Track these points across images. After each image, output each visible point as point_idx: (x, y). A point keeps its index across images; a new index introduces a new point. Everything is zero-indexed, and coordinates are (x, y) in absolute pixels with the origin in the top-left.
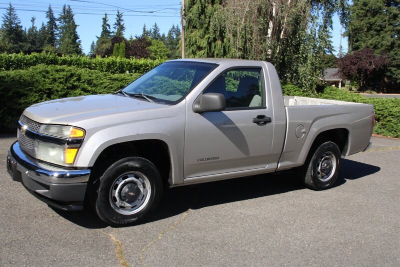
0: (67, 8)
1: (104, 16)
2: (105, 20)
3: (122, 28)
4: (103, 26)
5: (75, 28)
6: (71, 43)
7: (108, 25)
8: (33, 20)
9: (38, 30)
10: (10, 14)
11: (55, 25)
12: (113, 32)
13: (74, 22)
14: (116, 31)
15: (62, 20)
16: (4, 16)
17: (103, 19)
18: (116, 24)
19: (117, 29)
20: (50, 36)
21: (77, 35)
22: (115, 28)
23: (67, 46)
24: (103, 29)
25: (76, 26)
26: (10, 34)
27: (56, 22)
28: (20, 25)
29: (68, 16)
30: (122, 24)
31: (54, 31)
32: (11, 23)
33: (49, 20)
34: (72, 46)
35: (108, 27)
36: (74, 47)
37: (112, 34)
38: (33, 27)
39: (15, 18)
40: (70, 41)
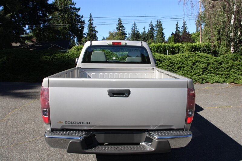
0: (159, 21)
1: (177, 23)
2: (177, 25)
3: (186, 28)
4: (176, 28)
5: (162, 30)
6: (161, 38)
7: (179, 27)
8: (144, 28)
9: (146, 32)
10: (134, 27)
11: (154, 30)
12: (181, 31)
13: (162, 27)
14: (183, 30)
15: (157, 27)
16: (132, 28)
17: (176, 25)
18: (183, 27)
19: (183, 29)
20: (151, 35)
21: (163, 33)
22: (182, 28)
23: (159, 39)
24: (176, 30)
25: (163, 29)
26: (134, 35)
27: (154, 28)
28: (138, 31)
29: (159, 25)
30: (186, 26)
31: (153, 33)
32: (134, 30)
33: (150, 27)
34: (161, 39)
35: (178, 29)
36: (162, 39)
37: (181, 32)
38: (144, 31)
39: (136, 28)
40: (160, 37)
